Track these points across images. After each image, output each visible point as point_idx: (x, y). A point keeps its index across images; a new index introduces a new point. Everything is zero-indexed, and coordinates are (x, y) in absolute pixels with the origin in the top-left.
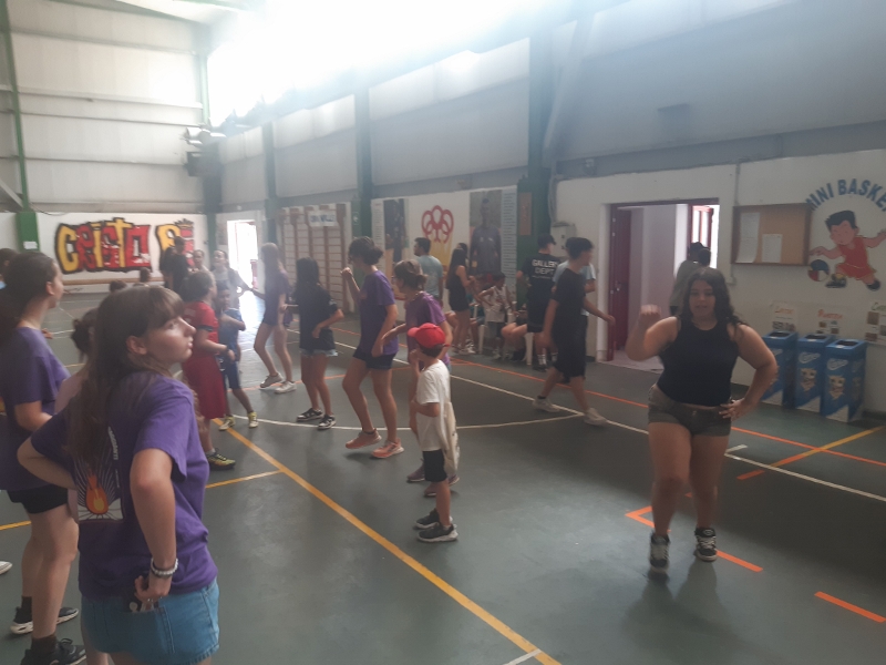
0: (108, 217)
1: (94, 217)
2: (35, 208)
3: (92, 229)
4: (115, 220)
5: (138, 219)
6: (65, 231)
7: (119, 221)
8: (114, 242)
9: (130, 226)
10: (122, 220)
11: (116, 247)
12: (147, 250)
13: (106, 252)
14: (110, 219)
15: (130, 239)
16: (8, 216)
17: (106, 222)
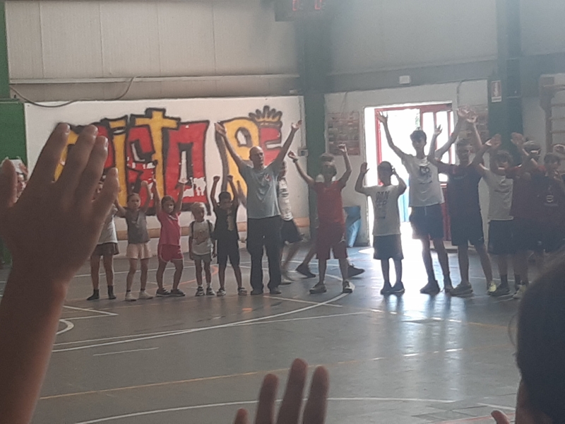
0: (138, 107)
3: (112, 133)
4: (149, 113)
5: (187, 110)
7: (157, 115)
8: (147, 156)
9: (173, 124)
10: (161, 113)
11: (150, 166)
12: (203, 173)
13: (133, 177)
14: (142, 112)
15: (173, 149)
17: (133, 117)
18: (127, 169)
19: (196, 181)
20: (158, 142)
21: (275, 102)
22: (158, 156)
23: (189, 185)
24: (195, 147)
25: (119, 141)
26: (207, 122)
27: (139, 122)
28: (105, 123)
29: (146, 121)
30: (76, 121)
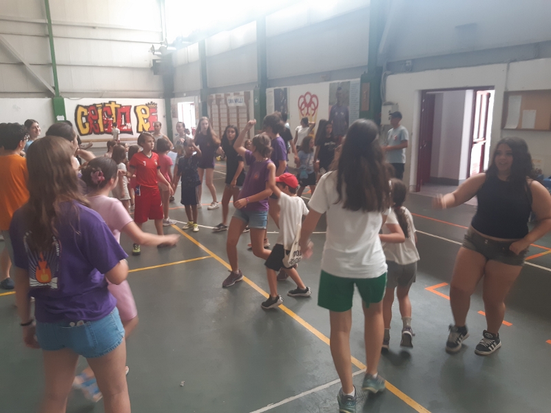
0: (106, 100)
1: (98, 101)
2: (63, 95)
4: (110, 102)
5: (124, 102)
6: (81, 109)
8: (110, 116)
9: (119, 106)
10: (114, 103)
11: (111, 119)
12: (130, 121)
13: (105, 122)
14: (108, 102)
15: (119, 114)
16: (47, 100)
17: (105, 104)
18: (103, 120)
19: (127, 124)
20: (114, 112)
21: (155, 101)
22: (114, 116)
23: (125, 125)
24: (127, 114)
25: (100, 111)
26: (131, 106)
27: (107, 105)
28: (95, 105)
29: (109, 105)
30: (84, 104)
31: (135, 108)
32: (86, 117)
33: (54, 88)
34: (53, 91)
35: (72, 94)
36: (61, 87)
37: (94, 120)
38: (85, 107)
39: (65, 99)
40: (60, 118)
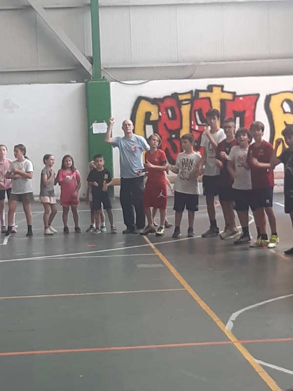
0: (201, 84)
1: (183, 86)
2: (107, 75)
3: (180, 103)
4: (210, 88)
5: (242, 86)
6: (144, 107)
7: (217, 90)
9: (229, 97)
10: (220, 89)
13: (196, 136)
14: (205, 88)
16: (74, 88)
17: (198, 91)
18: (192, 130)
24: (247, 114)
25: (186, 110)
26: (258, 95)
27: (202, 95)
28: (175, 95)
29: (208, 94)
30: (152, 95)
31: (268, 98)
32: (154, 124)
33: (91, 60)
34: (87, 66)
35: (129, 72)
36: (106, 58)
37: (171, 132)
38: (154, 101)
39: (113, 85)
40: (98, 128)
